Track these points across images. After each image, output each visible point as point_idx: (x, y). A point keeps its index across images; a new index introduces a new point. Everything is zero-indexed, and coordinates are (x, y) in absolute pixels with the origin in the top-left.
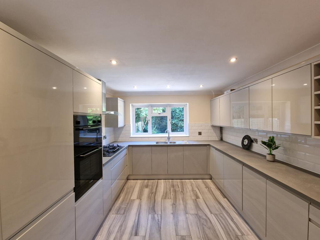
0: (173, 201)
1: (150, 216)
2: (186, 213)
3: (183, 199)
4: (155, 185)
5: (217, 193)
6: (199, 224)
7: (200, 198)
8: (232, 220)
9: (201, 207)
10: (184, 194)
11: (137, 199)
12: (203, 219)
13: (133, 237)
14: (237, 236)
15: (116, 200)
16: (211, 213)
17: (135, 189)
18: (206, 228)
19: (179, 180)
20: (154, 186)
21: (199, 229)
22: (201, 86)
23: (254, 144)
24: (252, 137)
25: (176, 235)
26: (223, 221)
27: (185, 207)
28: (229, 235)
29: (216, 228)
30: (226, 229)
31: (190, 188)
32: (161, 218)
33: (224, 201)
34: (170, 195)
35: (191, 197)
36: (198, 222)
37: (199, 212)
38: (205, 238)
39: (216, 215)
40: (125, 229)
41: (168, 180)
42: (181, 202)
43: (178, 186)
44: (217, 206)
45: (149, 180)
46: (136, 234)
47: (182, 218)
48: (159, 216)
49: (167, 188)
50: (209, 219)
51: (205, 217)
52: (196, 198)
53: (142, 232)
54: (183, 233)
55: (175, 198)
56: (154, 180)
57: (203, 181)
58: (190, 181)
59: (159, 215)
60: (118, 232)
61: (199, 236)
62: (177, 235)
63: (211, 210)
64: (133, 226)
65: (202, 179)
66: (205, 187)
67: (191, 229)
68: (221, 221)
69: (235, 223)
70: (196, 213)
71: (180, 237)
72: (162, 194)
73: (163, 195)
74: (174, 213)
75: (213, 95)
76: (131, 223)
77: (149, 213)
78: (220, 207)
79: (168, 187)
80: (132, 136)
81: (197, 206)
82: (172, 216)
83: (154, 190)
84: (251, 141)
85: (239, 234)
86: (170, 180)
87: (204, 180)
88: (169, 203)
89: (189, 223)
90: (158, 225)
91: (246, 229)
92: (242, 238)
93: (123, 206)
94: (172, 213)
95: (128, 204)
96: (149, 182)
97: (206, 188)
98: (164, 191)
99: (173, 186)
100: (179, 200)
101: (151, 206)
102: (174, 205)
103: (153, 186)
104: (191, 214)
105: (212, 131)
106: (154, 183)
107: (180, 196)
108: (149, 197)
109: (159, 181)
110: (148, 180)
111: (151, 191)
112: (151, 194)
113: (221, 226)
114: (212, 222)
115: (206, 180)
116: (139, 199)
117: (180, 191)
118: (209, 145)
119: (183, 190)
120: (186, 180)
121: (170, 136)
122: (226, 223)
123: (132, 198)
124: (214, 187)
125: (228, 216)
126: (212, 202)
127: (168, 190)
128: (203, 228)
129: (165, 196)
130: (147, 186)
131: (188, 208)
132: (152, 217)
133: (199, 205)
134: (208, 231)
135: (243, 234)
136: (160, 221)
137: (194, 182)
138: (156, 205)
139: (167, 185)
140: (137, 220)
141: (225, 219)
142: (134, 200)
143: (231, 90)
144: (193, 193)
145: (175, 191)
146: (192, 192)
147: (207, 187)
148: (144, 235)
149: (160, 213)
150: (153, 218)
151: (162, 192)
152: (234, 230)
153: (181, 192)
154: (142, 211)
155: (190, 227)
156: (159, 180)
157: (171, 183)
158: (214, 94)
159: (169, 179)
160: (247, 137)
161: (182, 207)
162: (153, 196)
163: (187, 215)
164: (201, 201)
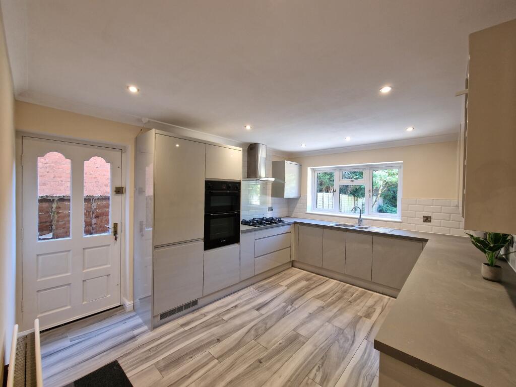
0: (324, 304)
1: (284, 304)
2: (329, 321)
3: (341, 309)
4: (319, 282)
6: (332, 337)
7: (370, 319)
10: (350, 305)
11: (285, 286)
12: (345, 337)
13: (253, 310)
15: (264, 279)
16: (367, 338)
18: (336, 345)
20: (317, 283)
27: (335, 316)
32: (292, 312)
34: (328, 298)
36: (334, 335)
37: (348, 329)
39: (371, 343)
40: (253, 302)
41: (345, 284)
42: (335, 310)
43: (353, 295)
45: (318, 274)
46: (258, 310)
47: (316, 322)
48: (293, 309)
49: (333, 290)
51: (349, 337)
52: (363, 316)
53: (263, 311)
54: (303, 332)
55: (331, 304)
58: (382, 296)
60: (246, 301)
61: (318, 345)
62: (294, 330)
64: (260, 304)
67: (315, 335)
70: (343, 328)
72: (319, 293)
74: (313, 315)
76: (261, 300)
77: (285, 302)
79: (335, 290)
80: (308, 211)
81: (354, 323)
82: (306, 315)
83: (313, 286)
86: (348, 285)
88: (317, 304)
89: (320, 330)
90: (284, 314)
93: (267, 286)
94: (310, 314)
95: (272, 286)
98: (325, 291)
99: (344, 292)
100: (335, 308)
101: (293, 298)
102: (323, 308)
104: (333, 325)
106: (321, 279)
107: (340, 305)
108: (300, 290)
109: (331, 279)
110: (316, 274)
111: (309, 285)
112: (304, 288)
116: (287, 287)
117: (349, 300)
119: (355, 301)
123: (281, 284)
127: (331, 293)
128: (333, 343)
129: (321, 296)
130: (308, 280)
131: (335, 319)
133: (359, 324)
134: (335, 348)
137: (386, 300)
138: (300, 299)
139: (337, 287)
140: (268, 301)
142: (281, 286)
144: (368, 309)
145: (340, 298)
146: (365, 308)
148: (263, 314)
149: (296, 307)
150: (284, 307)
151: (321, 292)
153: (350, 302)
155: (317, 333)
157: (345, 288)
161: (330, 314)
162: (305, 290)
163: (327, 323)
164: (368, 322)
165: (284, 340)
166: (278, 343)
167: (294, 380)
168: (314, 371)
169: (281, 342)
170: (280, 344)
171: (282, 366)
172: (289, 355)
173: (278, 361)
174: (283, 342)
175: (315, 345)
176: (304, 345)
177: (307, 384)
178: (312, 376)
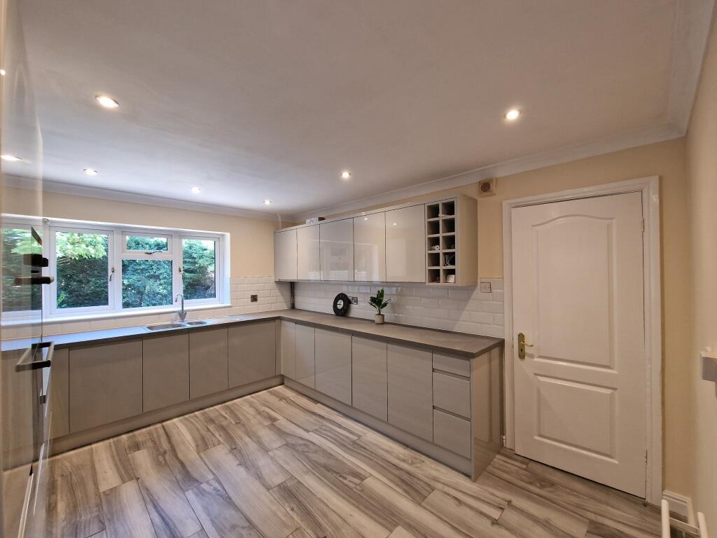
0: (227, 446)
1: (190, 494)
2: (266, 450)
3: (248, 433)
4: (159, 437)
5: (304, 402)
6: (297, 455)
7: (278, 420)
8: (340, 426)
9: (288, 431)
10: (244, 425)
11: (124, 482)
12: (300, 445)
14: (354, 443)
16: (308, 431)
17: (97, 466)
18: (311, 455)
19: (219, 406)
20: (159, 439)
21: (300, 461)
22: (267, 202)
23: (354, 306)
24: (350, 295)
25: (268, 490)
26: (329, 434)
27: (260, 443)
28: (345, 446)
29: (325, 447)
30: (338, 441)
31: (252, 411)
32: (220, 483)
33: (318, 409)
34: (214, 438)
35: (260, 423)
36: (295, 453)
37: (288, 440)
38: (315, 467)
39: (315, 431)
41: (192, 415)
42: (247, 439)
43: (224, 417)
44: (312, 419)
45: (132, 431)
47: (263, 462)
48: (213, 482)
49: (198, 429)
50: (308, 441)
51: (301, 442)
52: (271, 422)
53: (188, 529)
54: (278, 479)
55: (230, 439)
56: (149, 426)
57: (270, 392)
58: (245, 400)
59: (210, 482)
61: (305, 469)
62: (268, 488)
63: (306, 428)
65: (265, 389)
66: (278, 399)
67: (287, 469)
68: (327, 436)
69: (345, 429)
70: (284, 443)
71: (276, 488)
72: (193, 444)
73: (197, 446)
74: (244, 463)
75: (278, 222)
77: (184, 491)
78: (317, 418)
79: (199, 427)
81: (280, 432)
82: (242, 470)
83: (165, 446)
84: (348, 302)
85: (355, 438)
86: (197, 413)
87: (271, 389)
88: (221, 453)
89: (281, 462)
90: (221, 496)
91: (361, 429)
92: (361, 441)
93: (86, 517)
94: (240, 464)
95: (99, 506)
96: (134, 436)
97: (281, 400)
98: (194, 438)
99: (212, 421)
100: (241, 439)
101: (179, 477)
102: (234, 449)
103: (156, 440)
104: (276, 449)
105: (277, 292)
106: (154, 432)
107: (238, 432)
108: (161, 465)
109: (164, 424)
111: (158, 450)
112: (161, 458)
113: (330, 441)
114: (316, 443)
115: (274, 388)
116: (131, 479)
117: (233, 422)
118: (279, 318)
119: (239, 419)
120: (235, 401)
121: (185, 309)
122: (334, 435)
123: (103, 488)
124: (294, 394)
125: (332, 424)
126: (302, 417)
127: (203, 433)
128: (307, 457)
129: (203, 445)
130: (136, 447)
131: (266, 444)
132: (197, 491)
133: (284, 429)
134: (314, 457)
135: (359, 436)
136: (219, 488)
137: (252, 400)
138: (190, 469)
139: (194, 424)
141: (331, 430)
142: (114, 490)
143: (321, 219)
144: (262, 416)
145: (223, 429)
146: (258, 417)
147: (282, 398)
148: (198, 528)
149: (210, 477)
150: (201, 493)
151: (191, 441)
152: (347, 437)
153: (237, 423)
154: (159, 498)
155: (285, 466)
156: (163, 421)
157: (202, 418)
158: (280, 220)
159: (193, 412)
160: (342, 296)
161: (252, 446)
162: (168, 458)
163: (270, 453)
164: (282, 422)
165: (286, 504)
166: (291, 512)
167: (358, 502)
168: (345, 481)
169: (288, 509)
170: (293, 510)
171: (334, 511)
172: (318, 501)
173: (325, 515)
174: (289, 506)
175: (307, 473)
176: (303, 482)
177: (362, 491)
178: (351, 485)
